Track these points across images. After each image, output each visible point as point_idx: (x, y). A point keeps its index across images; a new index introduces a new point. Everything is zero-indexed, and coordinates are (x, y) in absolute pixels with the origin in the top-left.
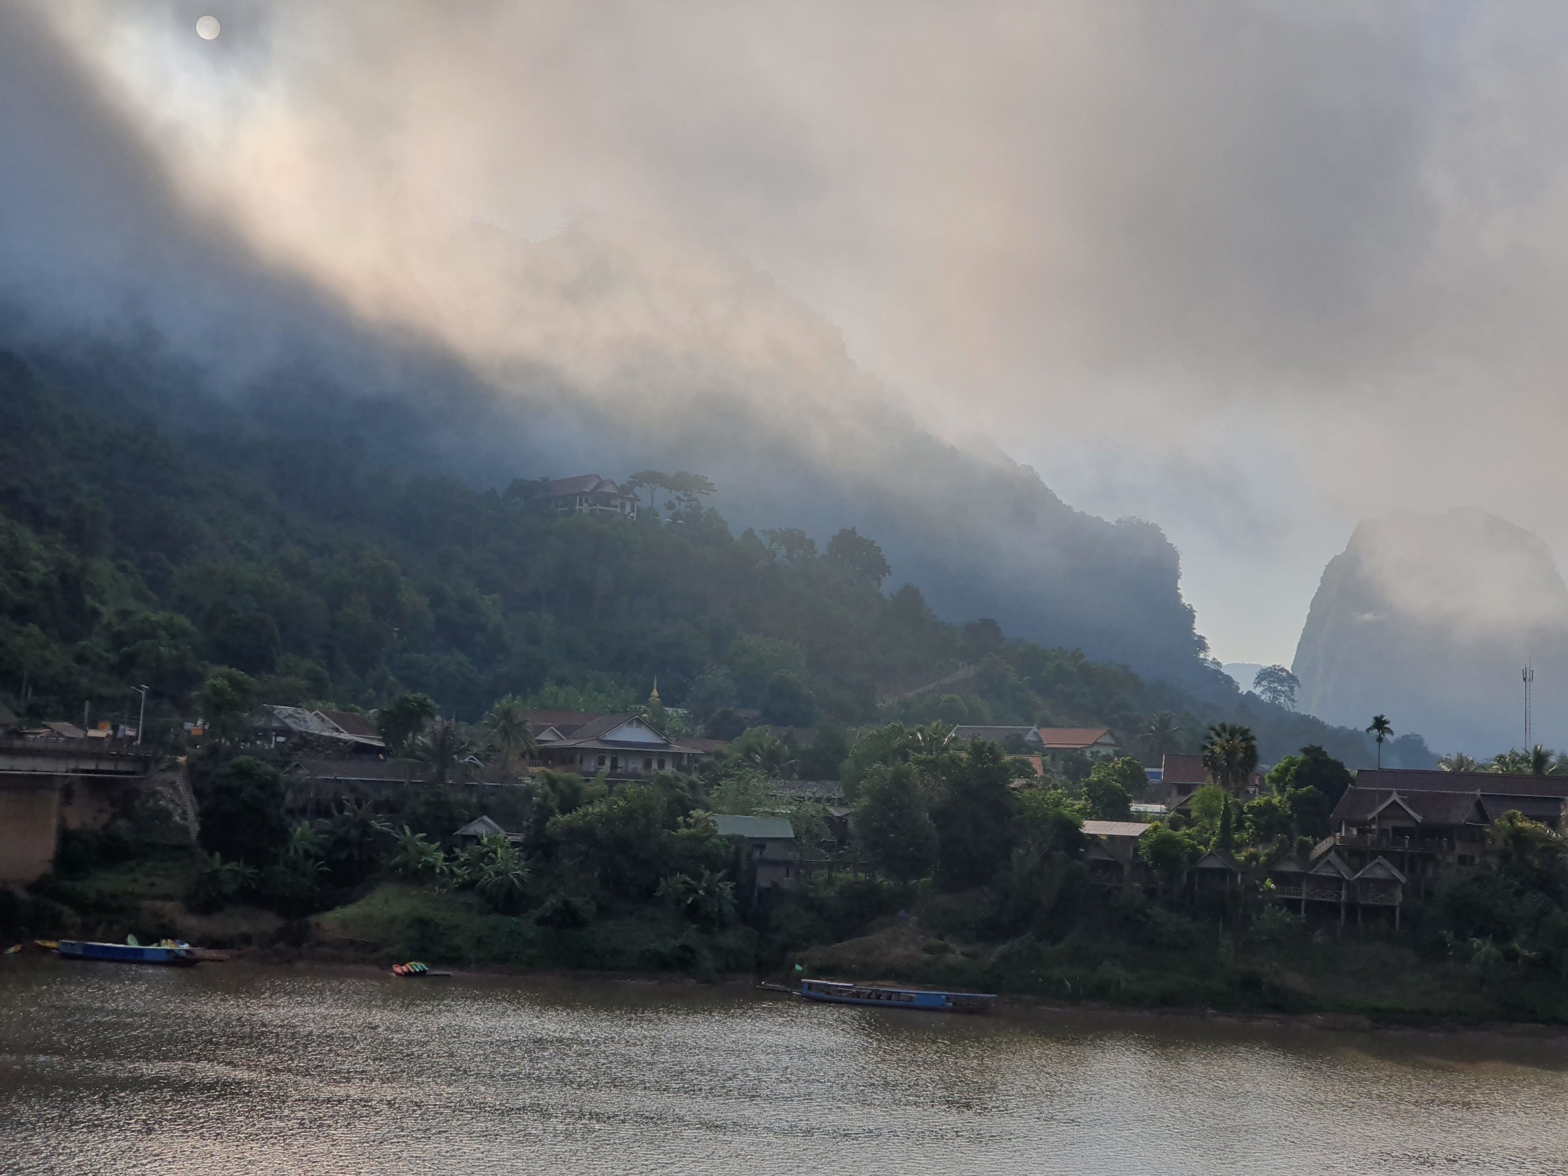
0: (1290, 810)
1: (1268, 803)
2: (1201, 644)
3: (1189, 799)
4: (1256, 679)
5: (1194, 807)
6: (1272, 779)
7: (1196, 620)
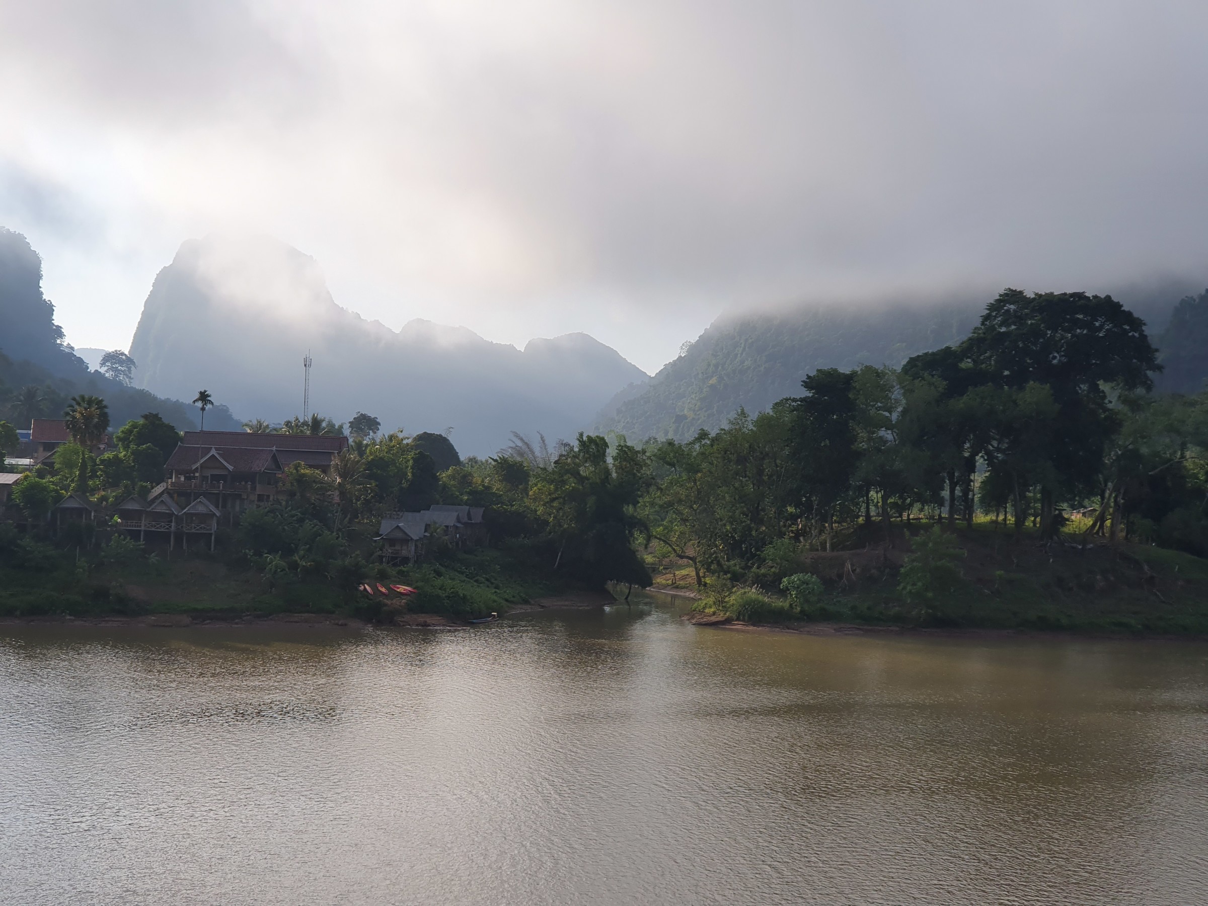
0: (133, 462)
1: (116, 457)
2: (59, 333)
3: (53, 454)
4: (102, 360)
5: (58, 460)
6: (120, 439)
7: (54, 313)
